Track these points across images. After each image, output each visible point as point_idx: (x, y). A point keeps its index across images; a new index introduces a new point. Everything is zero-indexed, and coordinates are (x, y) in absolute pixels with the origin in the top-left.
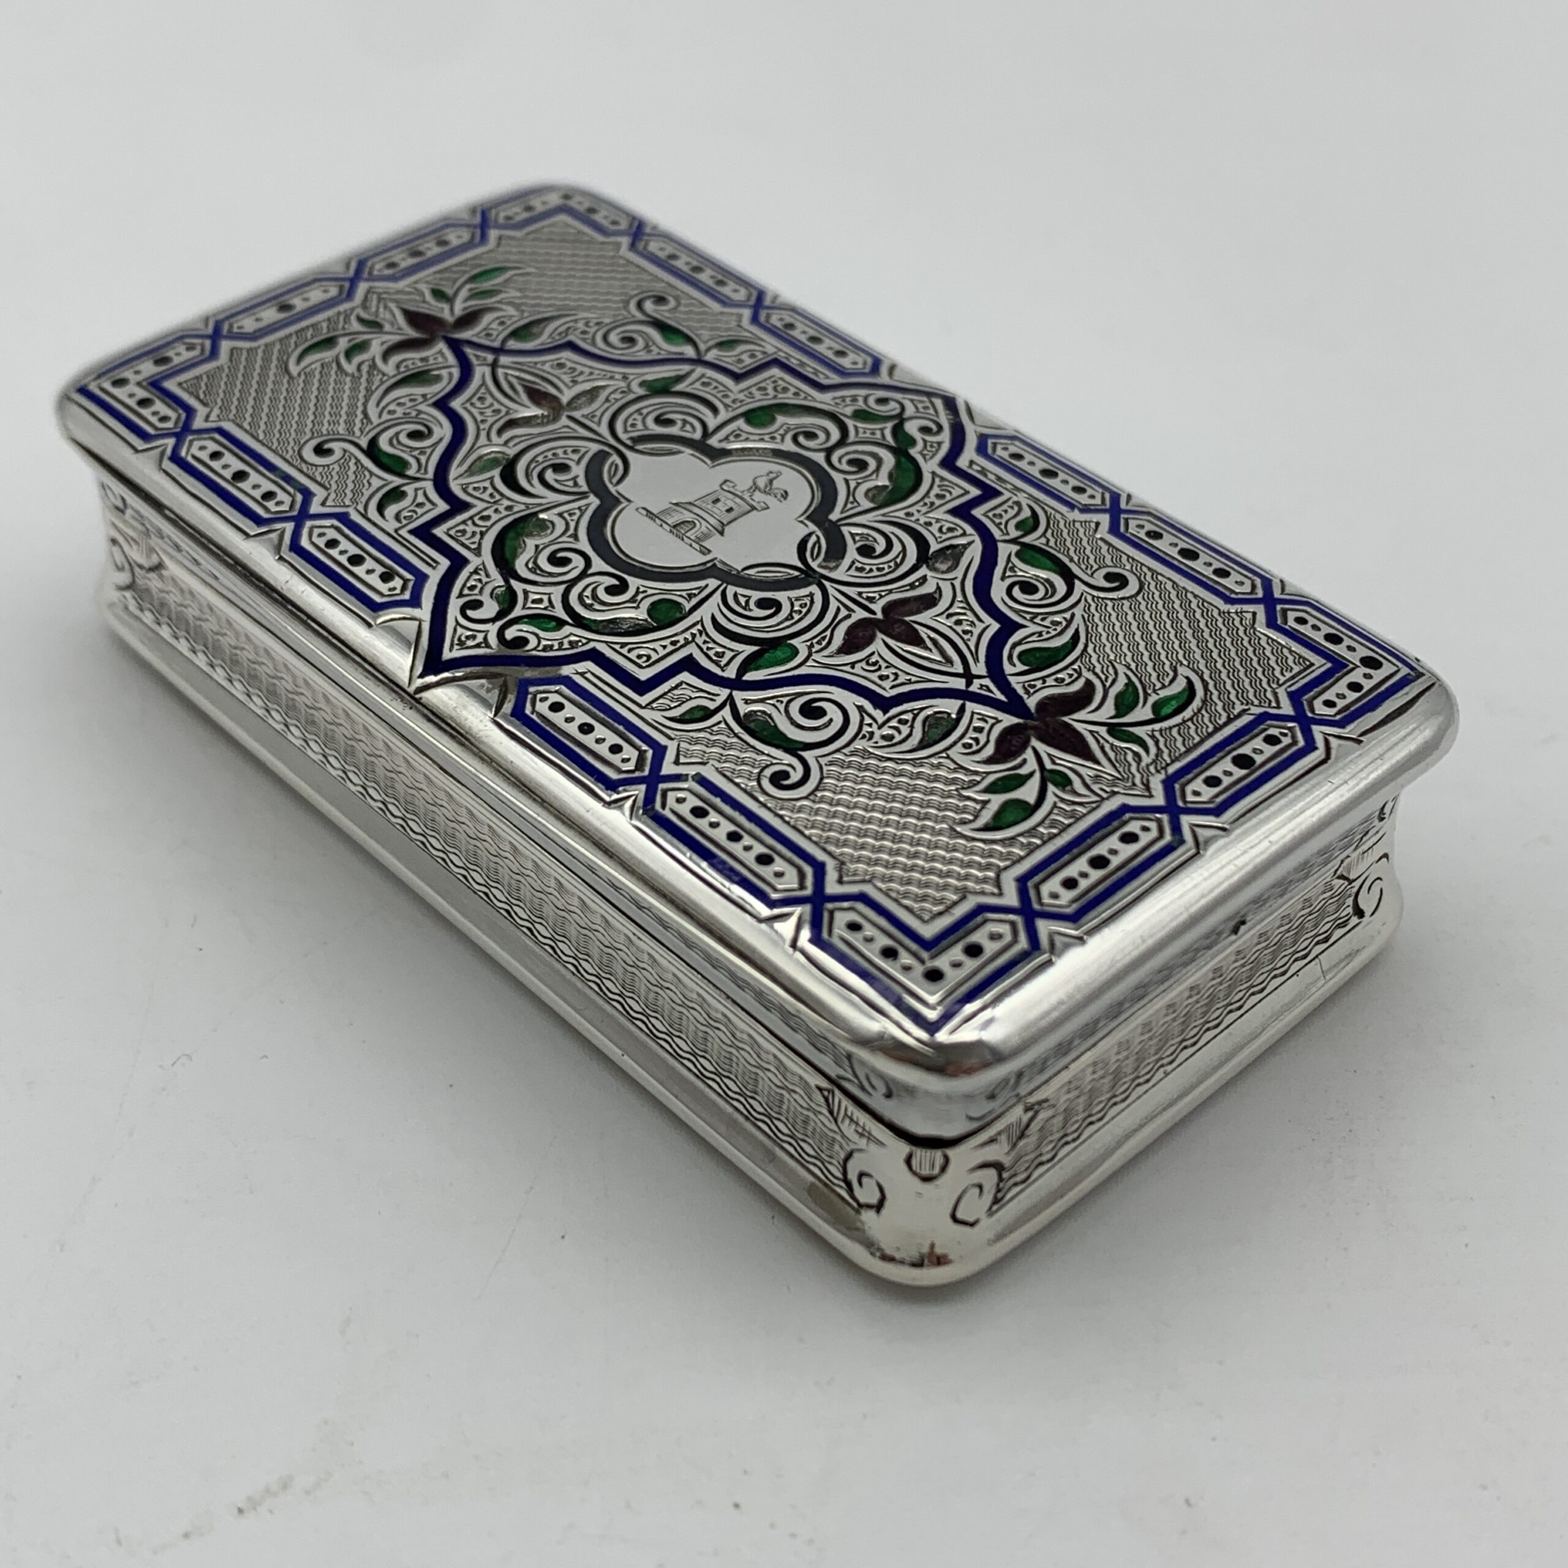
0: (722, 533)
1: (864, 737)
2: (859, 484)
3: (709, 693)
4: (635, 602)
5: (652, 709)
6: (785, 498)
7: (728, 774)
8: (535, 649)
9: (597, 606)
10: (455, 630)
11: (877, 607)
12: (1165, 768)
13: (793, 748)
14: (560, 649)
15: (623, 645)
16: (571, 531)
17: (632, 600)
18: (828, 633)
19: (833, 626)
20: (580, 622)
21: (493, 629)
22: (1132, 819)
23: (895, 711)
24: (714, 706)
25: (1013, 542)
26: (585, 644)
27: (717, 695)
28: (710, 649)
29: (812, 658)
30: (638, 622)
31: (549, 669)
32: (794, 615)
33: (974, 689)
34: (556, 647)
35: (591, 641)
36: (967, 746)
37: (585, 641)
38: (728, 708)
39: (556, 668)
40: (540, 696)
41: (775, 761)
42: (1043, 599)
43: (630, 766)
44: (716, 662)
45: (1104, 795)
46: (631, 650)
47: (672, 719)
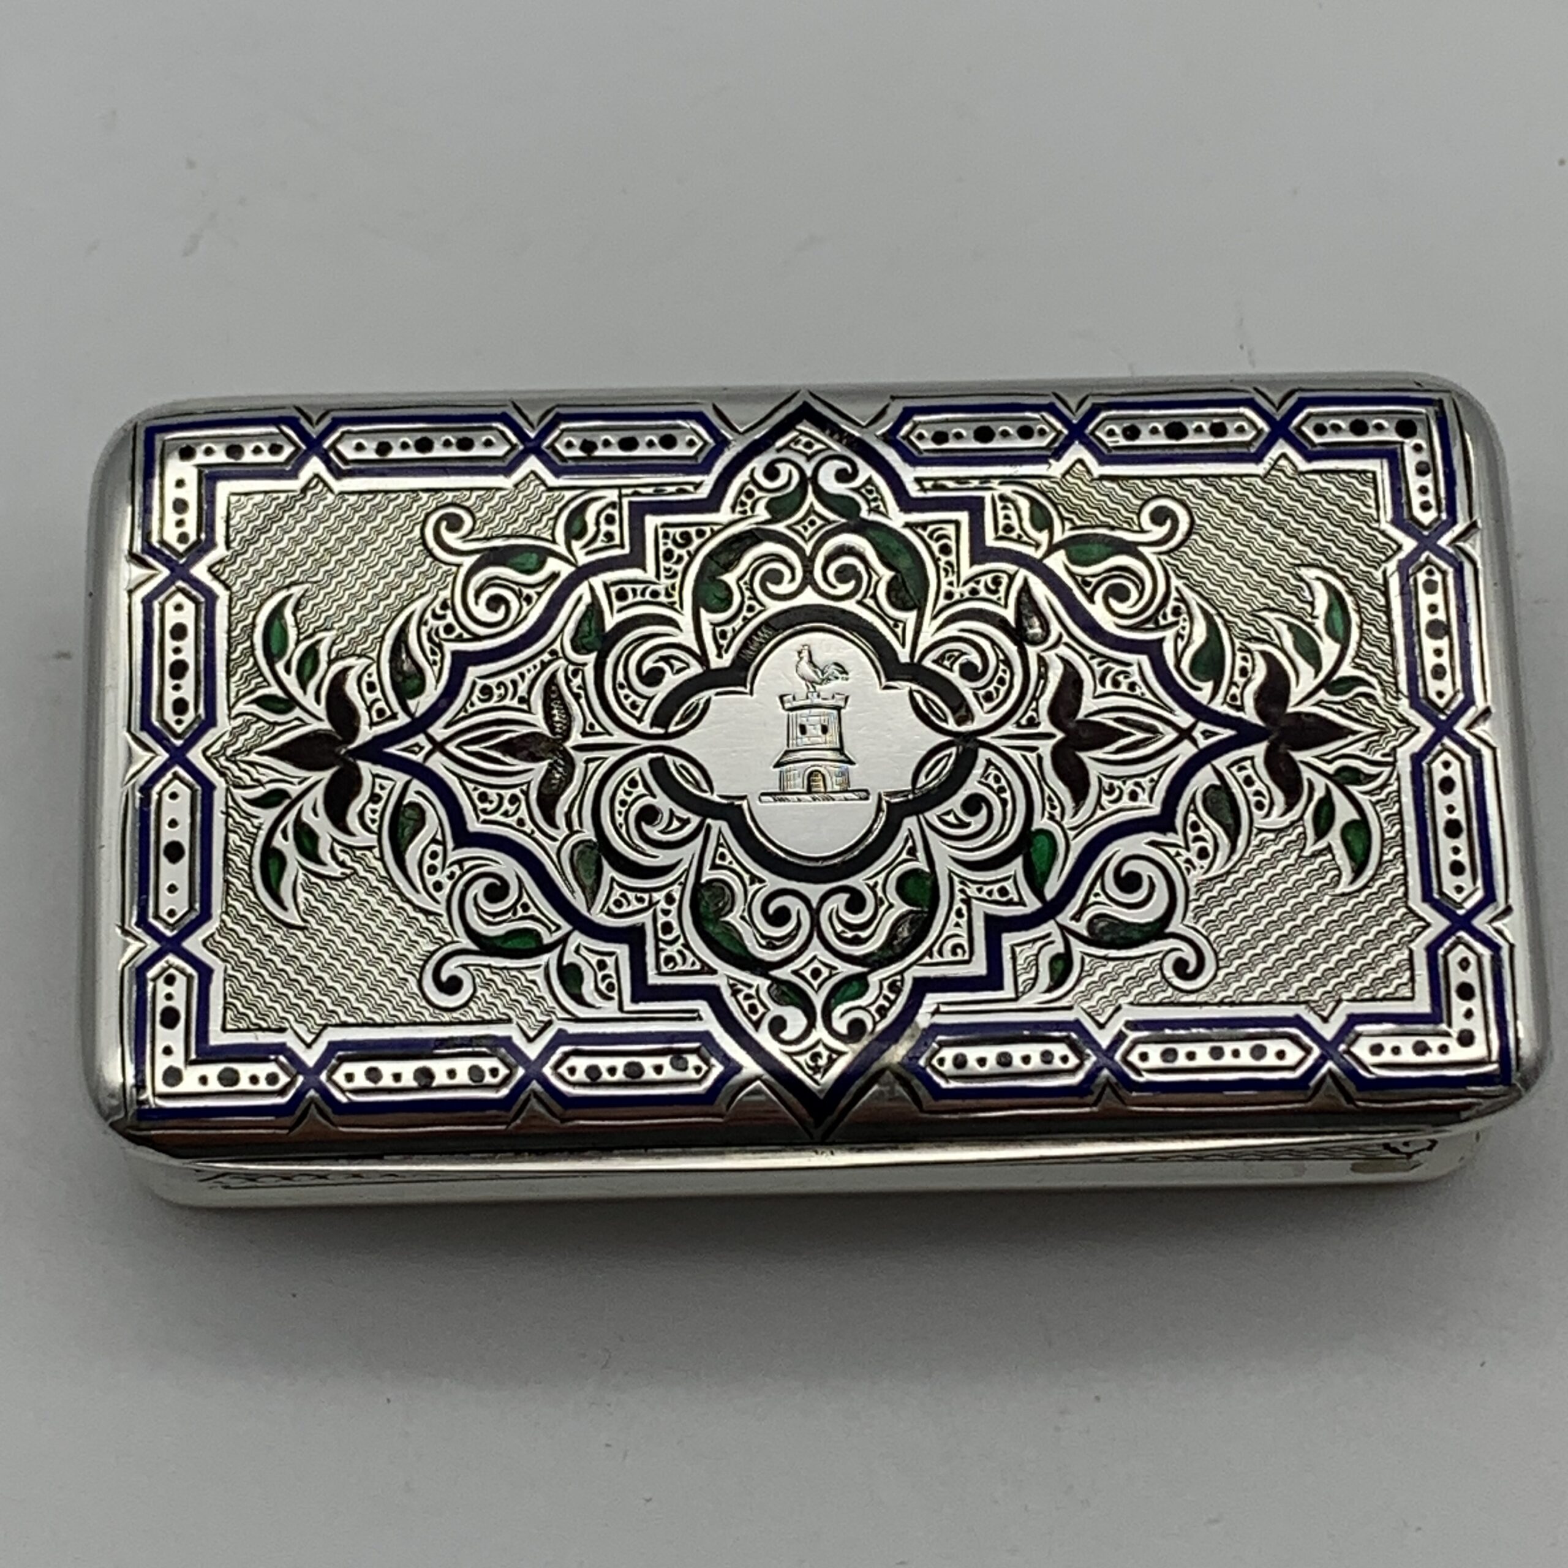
0: (851, 762)
1: (1188, 870)
2: (874, 597)
3: (1043, 938)
4: (882, 903)
5: (1024, 993)
6: (845, 672)
7: (1145, 1000)
8: (875, 1023)
9: (863, 934)
10: (798, 1064)
11: (1046, 726)
12: (1398, 691)
13: (1158, 930)
14: (892, 1003)
15: (929, 952)
16: (746, 877)
17: (879, 902)
18: (1047, 791)
19: (1042, 779)
20: (873, 962)
21: (820, 1032)
22: (1430, 763)
23: (1179, 822)
24: (1059, 948)
25: (1052, 549)
26: (902, 980)
27: (1049, 935)
28: (990, 893)
29: (1066, 826)
30: (910, 917)
31: (908, 1032)
32: (1003, 795)
33: (1203, 743)
34: (887, 1004)
35: (901, 973)
36: (1260, 806)
37: (898, 977)
38: (1071, 939)
39: (913, 1025)
40: (935, 1062)
41: (1160, 956)
42: (1141, 594)
43: (1073, 1061)
44: (1010, 903)
45: (1390, 759)
46: (940, 953)
47: (1049, 990)
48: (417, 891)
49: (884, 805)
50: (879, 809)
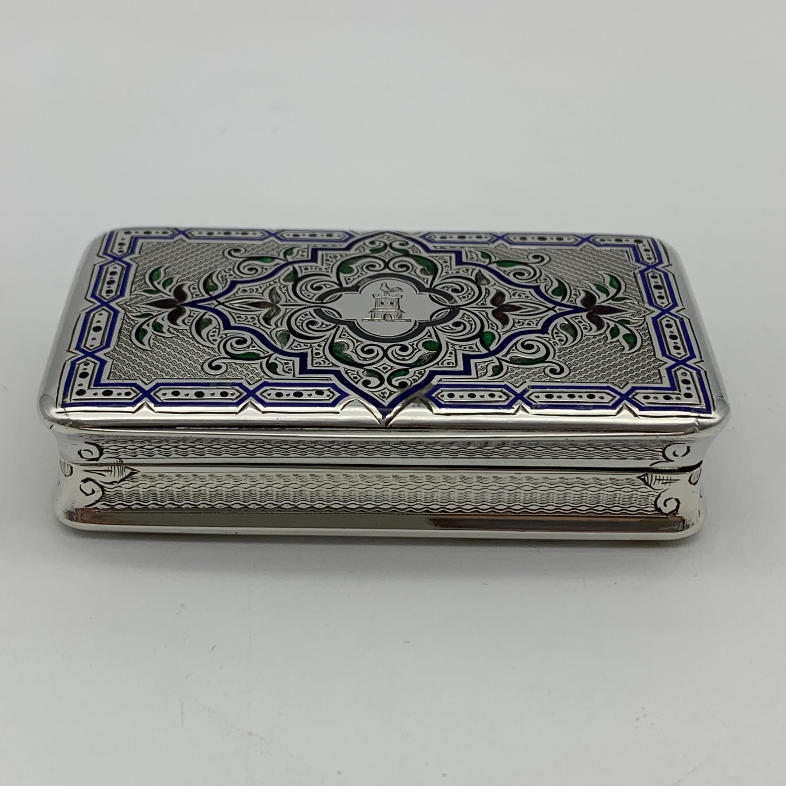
0: (403, 312)
1: (555, 345)
2: (415, 272)
3: (489, 361)
4: (416, 349)
5: (481, 377)
6: (402, 290)
7: (537, 380)
8: (412, 383)
9: (407, 358)
10: (376, 395)
11: (489, 304)
12: (644, 301)
13: (543, 360)
14: (419, 378)
15: (438, 363)
16: (355, 341)
17: (414, 349)
18: (490, 322)
19: (488, 319)
20: (412, 366)
21: (387, 386)
22: (660, 320)
23: (550, 331)
24: (497, 364)
25: (490, 263)
26: (425, 371)
27: (492, 360)
28: (465, 348)
29: (499, 332)
30: (429, 354)
31: (427, 386)
32: (471, 323)
33: (558, 312)
34: (417, 378)
35: (424, 369)
36: (586, 329)
37: (423, 370)
38: (502, 362)
39: (429, 384)
40: (439, 396)
41: (544, 368)
42: (529, 275)
43: (504, 397)
44: (474, 351)
45: (643, 319)
46: (442, 364)
47: (492, 376)
48: (205, 341)
49: (418, 324)
50: (415, 324)
